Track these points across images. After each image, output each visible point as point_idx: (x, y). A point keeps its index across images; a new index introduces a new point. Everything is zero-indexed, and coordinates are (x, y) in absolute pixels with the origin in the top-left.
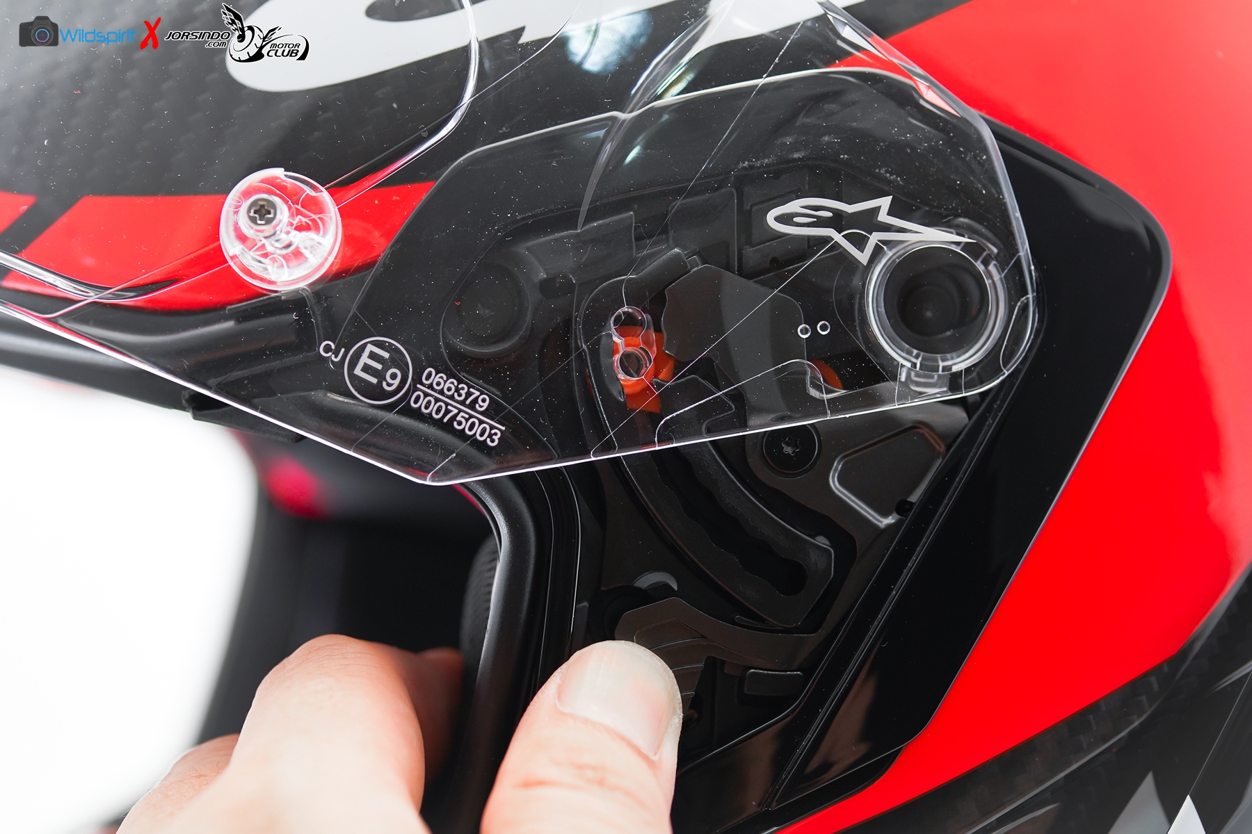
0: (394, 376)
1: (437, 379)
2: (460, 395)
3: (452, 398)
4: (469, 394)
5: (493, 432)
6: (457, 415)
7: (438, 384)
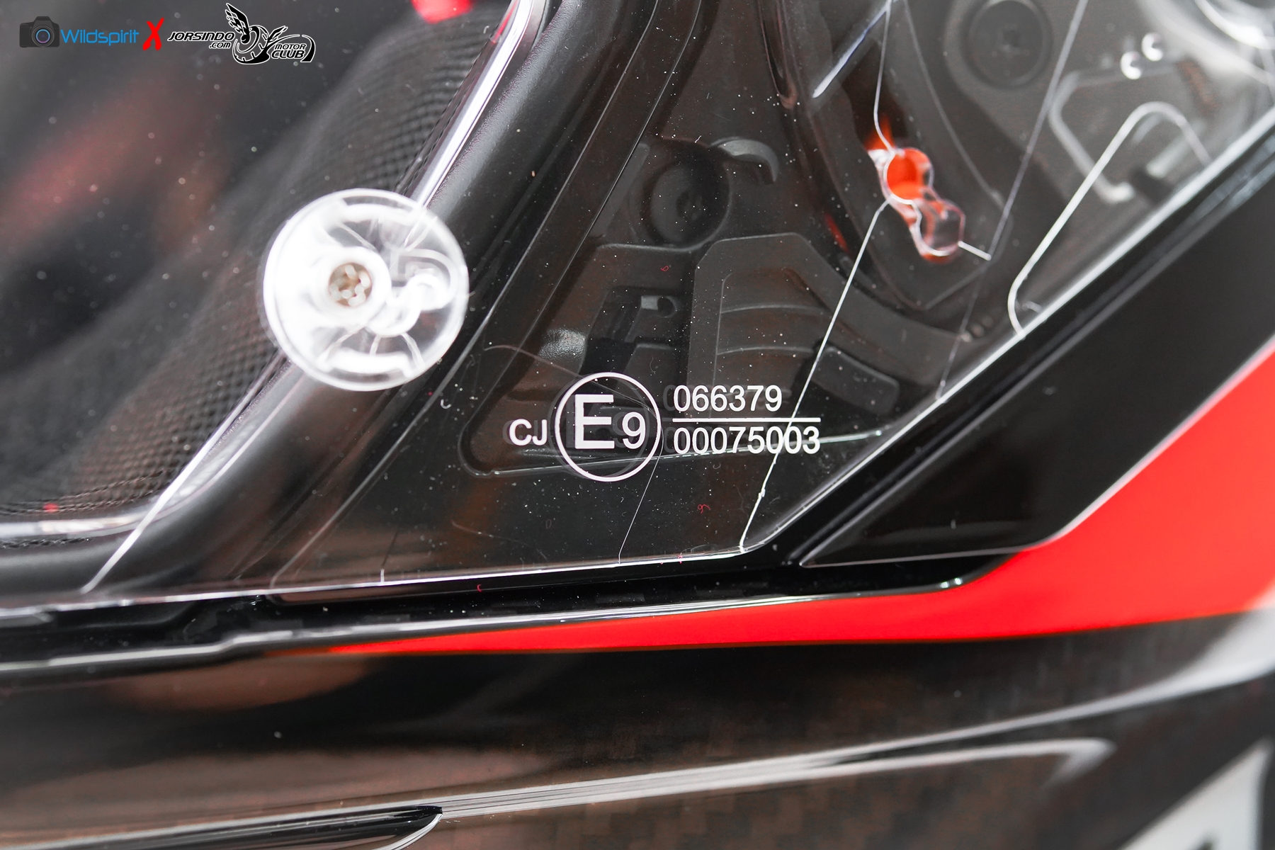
0: (634, 424)
1: (695, 398)
2: (737, 403)
3: (728, 413)
4: (749, 397)
5: (806, 432)
6: (747, 432)
7: (701, 402)
